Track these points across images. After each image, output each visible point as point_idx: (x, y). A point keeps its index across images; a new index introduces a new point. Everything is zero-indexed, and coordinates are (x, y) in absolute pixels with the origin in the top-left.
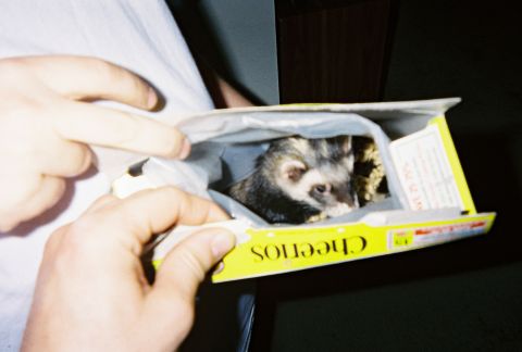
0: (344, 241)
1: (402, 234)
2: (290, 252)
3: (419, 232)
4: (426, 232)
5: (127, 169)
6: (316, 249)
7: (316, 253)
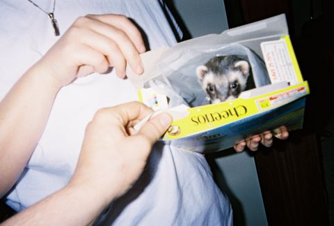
0: (235, 109)
1: (262, 101)
2: (210, 119)
3: (271, 99)
4: (275, 98)
5: (143, 86)
6: (222, 115)
7: (222, 118)
